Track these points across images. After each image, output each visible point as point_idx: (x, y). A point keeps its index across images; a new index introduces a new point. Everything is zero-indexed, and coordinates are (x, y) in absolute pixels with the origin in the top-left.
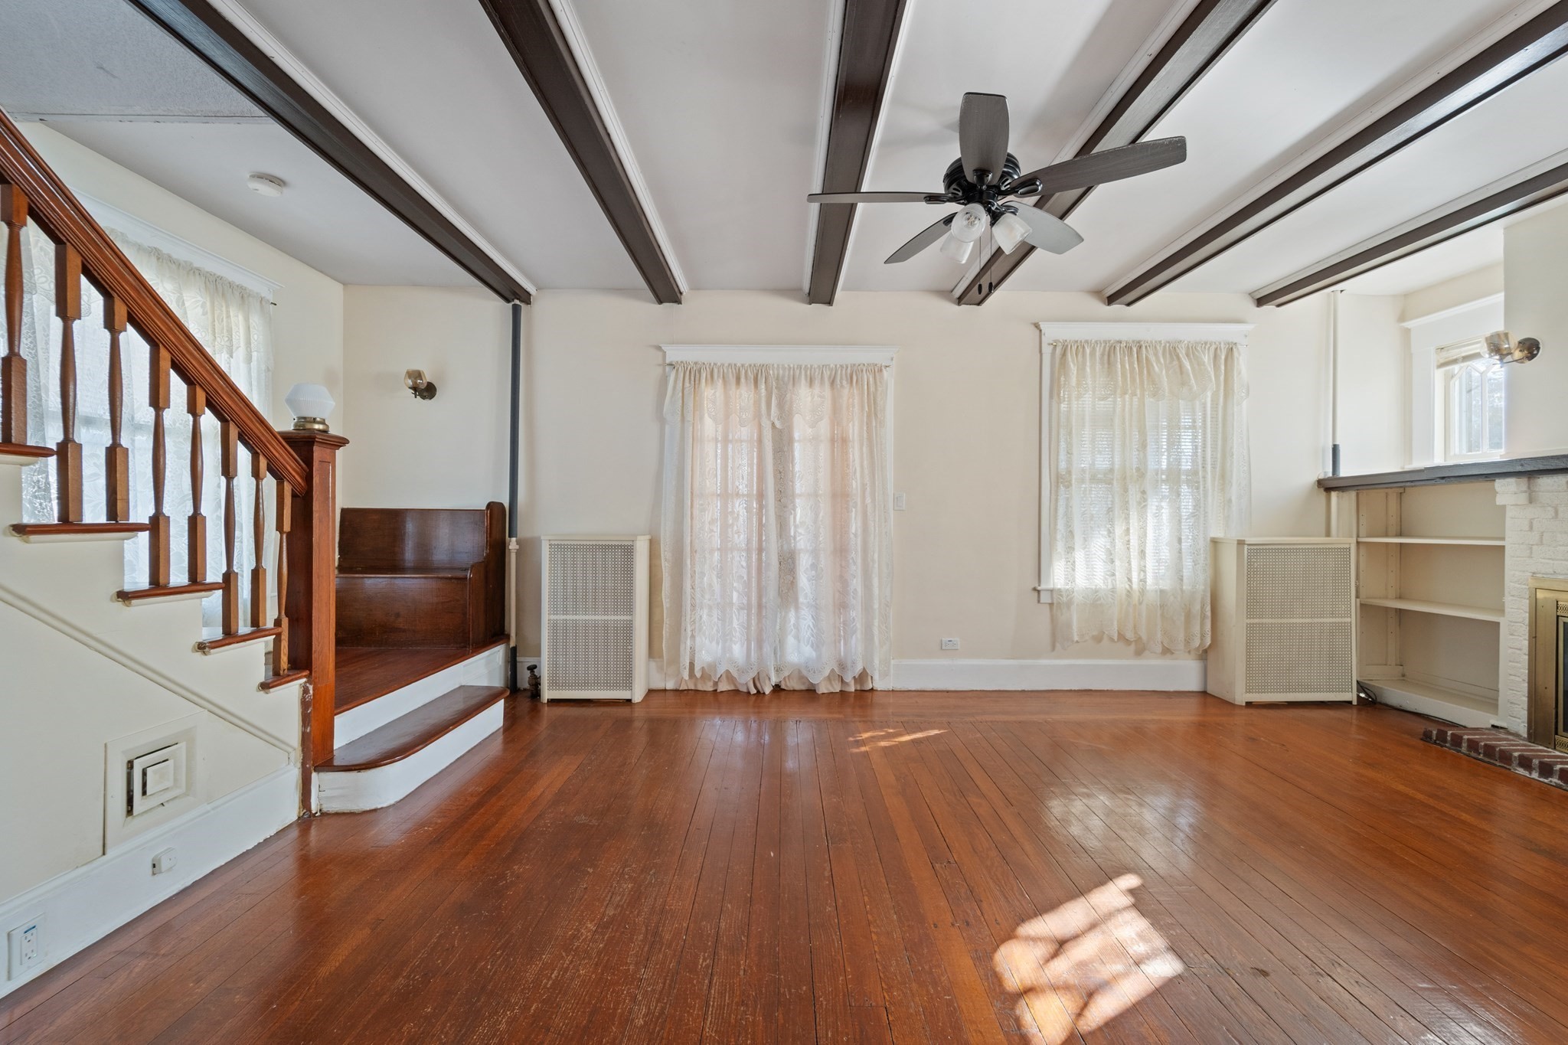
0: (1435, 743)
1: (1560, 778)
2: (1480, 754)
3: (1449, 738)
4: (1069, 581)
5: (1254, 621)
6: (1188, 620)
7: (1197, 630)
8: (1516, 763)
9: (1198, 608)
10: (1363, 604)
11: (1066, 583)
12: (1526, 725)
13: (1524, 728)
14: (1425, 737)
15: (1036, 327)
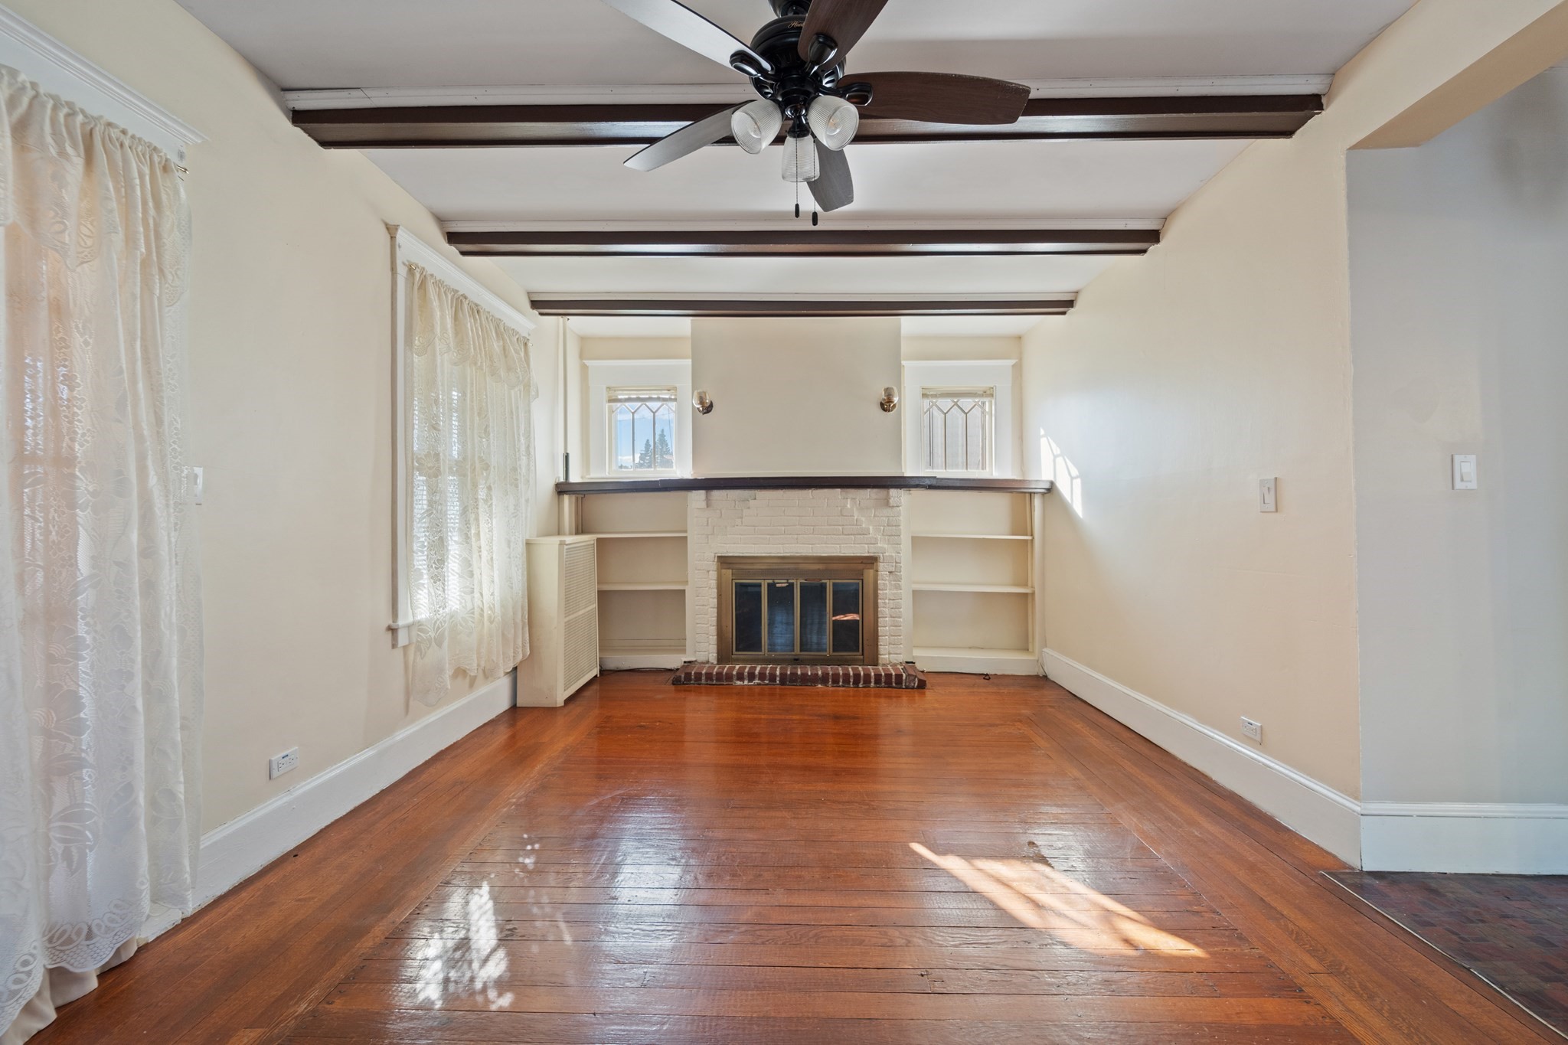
0: (683, 684)
1: (759, 680)
2: (713, 681)
3: (693, 677)
4: (440, 607)
5: (567, 619)
6: (515, 632)
7: (520, 642)
8: (735, 678)
9: (520, 617)
10: (598, 591)
11: (435, 611)
12: (715, 655)
13: (713, 657)
14: (676, 682)
15: (388, 229)
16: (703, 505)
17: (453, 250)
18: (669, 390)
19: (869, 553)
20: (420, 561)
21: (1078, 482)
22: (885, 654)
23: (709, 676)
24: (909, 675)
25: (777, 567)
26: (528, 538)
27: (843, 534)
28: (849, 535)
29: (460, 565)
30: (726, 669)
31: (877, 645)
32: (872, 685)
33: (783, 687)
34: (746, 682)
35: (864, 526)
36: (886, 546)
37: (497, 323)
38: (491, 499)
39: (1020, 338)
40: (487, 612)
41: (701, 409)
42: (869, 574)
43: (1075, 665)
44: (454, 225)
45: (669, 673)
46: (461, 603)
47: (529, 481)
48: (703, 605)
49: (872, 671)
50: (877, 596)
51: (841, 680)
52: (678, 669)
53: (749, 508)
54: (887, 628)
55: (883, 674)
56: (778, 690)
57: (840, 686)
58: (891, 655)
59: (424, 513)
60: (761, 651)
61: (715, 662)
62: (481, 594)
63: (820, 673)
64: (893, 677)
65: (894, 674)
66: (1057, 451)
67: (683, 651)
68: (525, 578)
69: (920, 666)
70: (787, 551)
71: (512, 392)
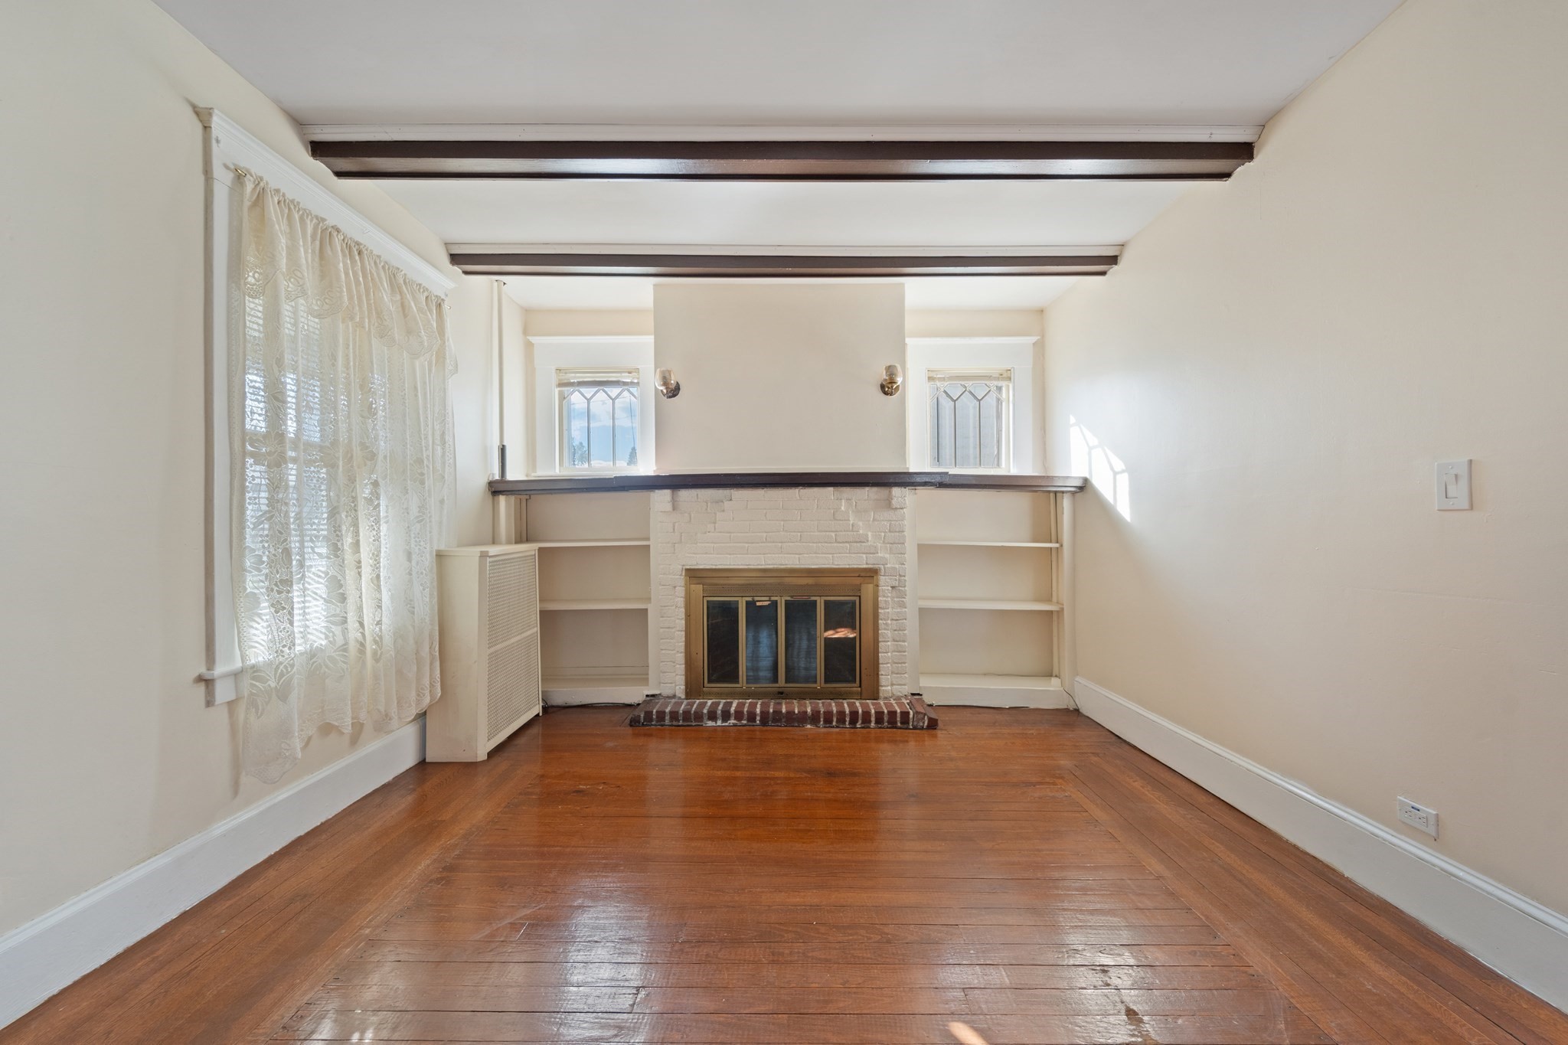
0: (643, 725)
1: (735, 719)
2: (679, 721)
3: (654, 717)
4: (284, 646)
5: (492, 650)
6: (418, 668)
7: (426, 681)
8: (705, 718)
9: (427, 649)
10: (540, 611)
11: (276, 652)
12: (683, 687)
13: (680, 690)
14: (634, 722)
15: (197, 114)
16: (669, 507)
17: (319, 166)
18: (630, 373)
19: (867, 564)
20: (254, 583)
21: (1124, 480)
22: (888, 686)
23: (674, 715)
24: (917, 713)
25: (757, 582)
26: (442, 547)
27: (836, 542)
28: (843, 542)
29: (326, 586)
30: (695, 706)
31: (878, 674)
32: (873, 724)
33: (765, 728)
34: (719, 723)
35: (861, 532)
36: (887, 556)
37: (393, 274)
38: (378, 498)
39: (1042, 311)
40: (370, 646)
41: (665, 391)
42: (867, 590)
43: (1118, 700)
44: (318, 131)
45: (627, 710)
46: (327, 637)
47: (444, 477)
48: (669, 628)
49: (872, 707)
50: (878, 616)
51: (835, 719)
52: (639, 704)
53: (723, 511)
54: (889, 654)
55: (886, 711)
56: (758, 733)
57: (833, 727)
58: (894, 687)
59: (261, 516)
60: (738, 682)
61: (683, 697)
62: (362, 624)
63: (809, 710)
64: (898, 715)
65: (899, 711)
66: (1094, 441)
67: (644, 680)
68: (435, 600)
69: (928, 699)
70: (770, 562)
71: (417, 363)
